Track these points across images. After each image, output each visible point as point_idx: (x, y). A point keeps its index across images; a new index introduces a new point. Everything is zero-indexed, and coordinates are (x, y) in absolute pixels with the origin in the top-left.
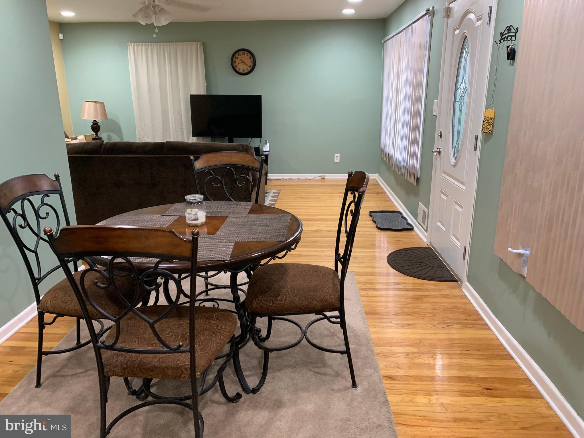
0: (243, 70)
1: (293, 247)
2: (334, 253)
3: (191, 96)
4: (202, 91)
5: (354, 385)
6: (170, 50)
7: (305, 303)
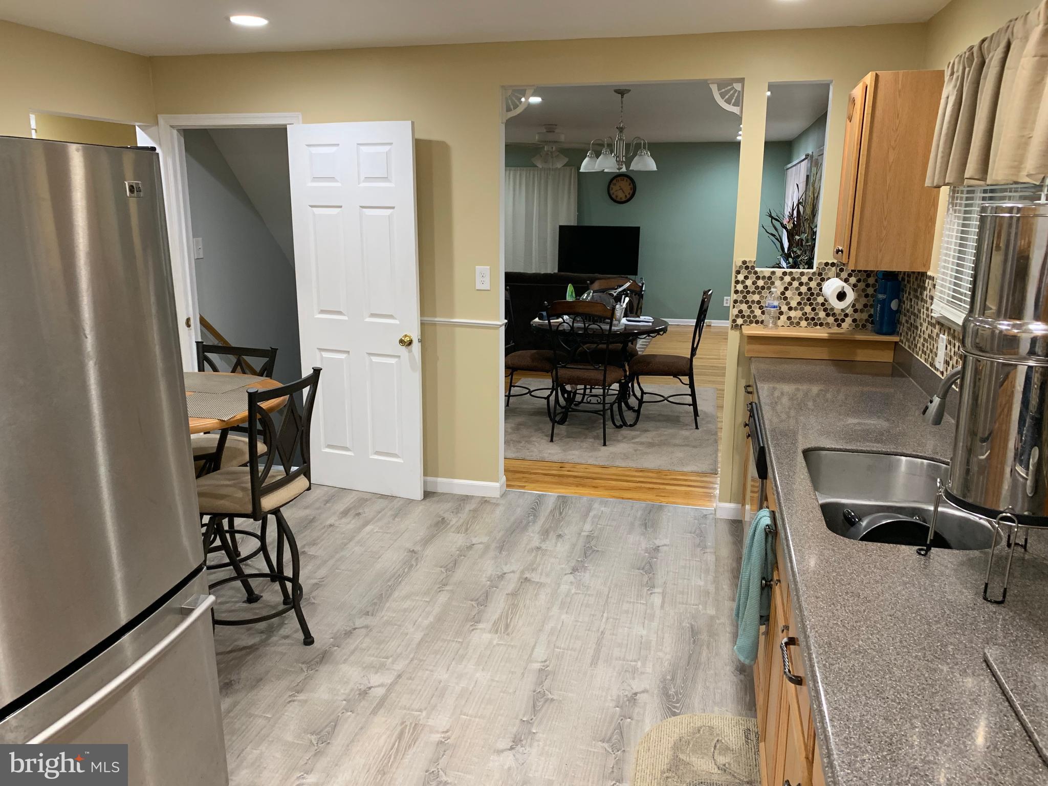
0: (621, 198)
1: (661, 333)
2: (691, 347)
3: (561, 227)
4: (573, 222)
5: (697, 428)
6: (541, 175)
7: (667, 369)
